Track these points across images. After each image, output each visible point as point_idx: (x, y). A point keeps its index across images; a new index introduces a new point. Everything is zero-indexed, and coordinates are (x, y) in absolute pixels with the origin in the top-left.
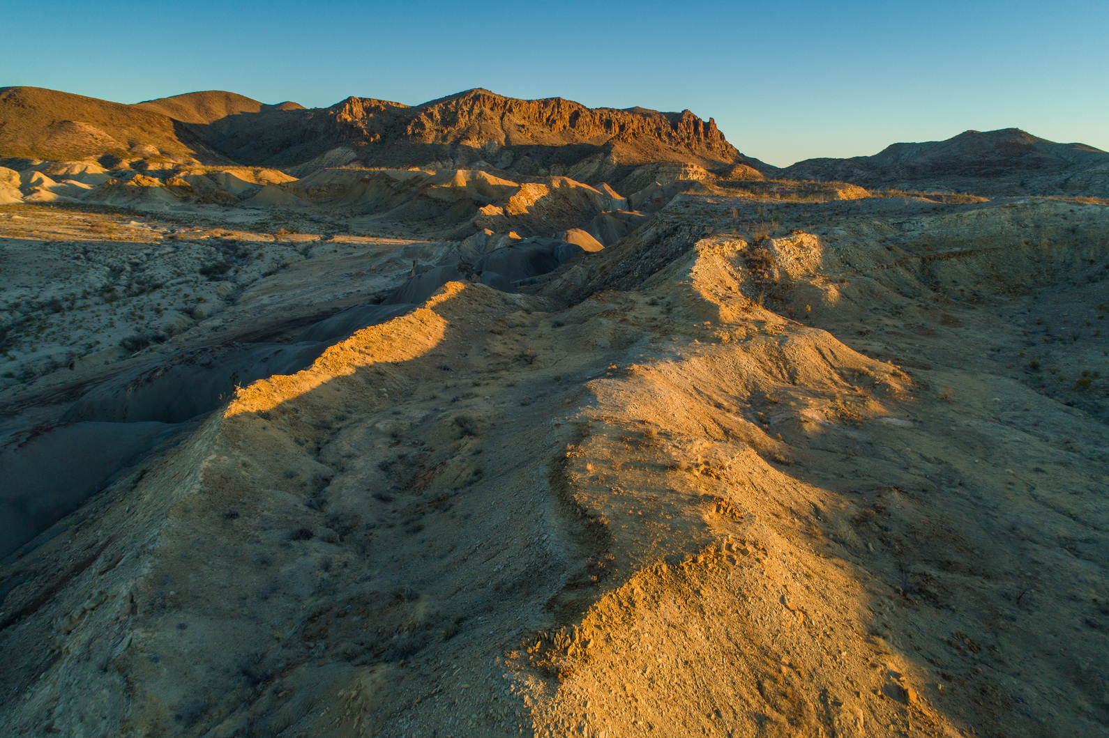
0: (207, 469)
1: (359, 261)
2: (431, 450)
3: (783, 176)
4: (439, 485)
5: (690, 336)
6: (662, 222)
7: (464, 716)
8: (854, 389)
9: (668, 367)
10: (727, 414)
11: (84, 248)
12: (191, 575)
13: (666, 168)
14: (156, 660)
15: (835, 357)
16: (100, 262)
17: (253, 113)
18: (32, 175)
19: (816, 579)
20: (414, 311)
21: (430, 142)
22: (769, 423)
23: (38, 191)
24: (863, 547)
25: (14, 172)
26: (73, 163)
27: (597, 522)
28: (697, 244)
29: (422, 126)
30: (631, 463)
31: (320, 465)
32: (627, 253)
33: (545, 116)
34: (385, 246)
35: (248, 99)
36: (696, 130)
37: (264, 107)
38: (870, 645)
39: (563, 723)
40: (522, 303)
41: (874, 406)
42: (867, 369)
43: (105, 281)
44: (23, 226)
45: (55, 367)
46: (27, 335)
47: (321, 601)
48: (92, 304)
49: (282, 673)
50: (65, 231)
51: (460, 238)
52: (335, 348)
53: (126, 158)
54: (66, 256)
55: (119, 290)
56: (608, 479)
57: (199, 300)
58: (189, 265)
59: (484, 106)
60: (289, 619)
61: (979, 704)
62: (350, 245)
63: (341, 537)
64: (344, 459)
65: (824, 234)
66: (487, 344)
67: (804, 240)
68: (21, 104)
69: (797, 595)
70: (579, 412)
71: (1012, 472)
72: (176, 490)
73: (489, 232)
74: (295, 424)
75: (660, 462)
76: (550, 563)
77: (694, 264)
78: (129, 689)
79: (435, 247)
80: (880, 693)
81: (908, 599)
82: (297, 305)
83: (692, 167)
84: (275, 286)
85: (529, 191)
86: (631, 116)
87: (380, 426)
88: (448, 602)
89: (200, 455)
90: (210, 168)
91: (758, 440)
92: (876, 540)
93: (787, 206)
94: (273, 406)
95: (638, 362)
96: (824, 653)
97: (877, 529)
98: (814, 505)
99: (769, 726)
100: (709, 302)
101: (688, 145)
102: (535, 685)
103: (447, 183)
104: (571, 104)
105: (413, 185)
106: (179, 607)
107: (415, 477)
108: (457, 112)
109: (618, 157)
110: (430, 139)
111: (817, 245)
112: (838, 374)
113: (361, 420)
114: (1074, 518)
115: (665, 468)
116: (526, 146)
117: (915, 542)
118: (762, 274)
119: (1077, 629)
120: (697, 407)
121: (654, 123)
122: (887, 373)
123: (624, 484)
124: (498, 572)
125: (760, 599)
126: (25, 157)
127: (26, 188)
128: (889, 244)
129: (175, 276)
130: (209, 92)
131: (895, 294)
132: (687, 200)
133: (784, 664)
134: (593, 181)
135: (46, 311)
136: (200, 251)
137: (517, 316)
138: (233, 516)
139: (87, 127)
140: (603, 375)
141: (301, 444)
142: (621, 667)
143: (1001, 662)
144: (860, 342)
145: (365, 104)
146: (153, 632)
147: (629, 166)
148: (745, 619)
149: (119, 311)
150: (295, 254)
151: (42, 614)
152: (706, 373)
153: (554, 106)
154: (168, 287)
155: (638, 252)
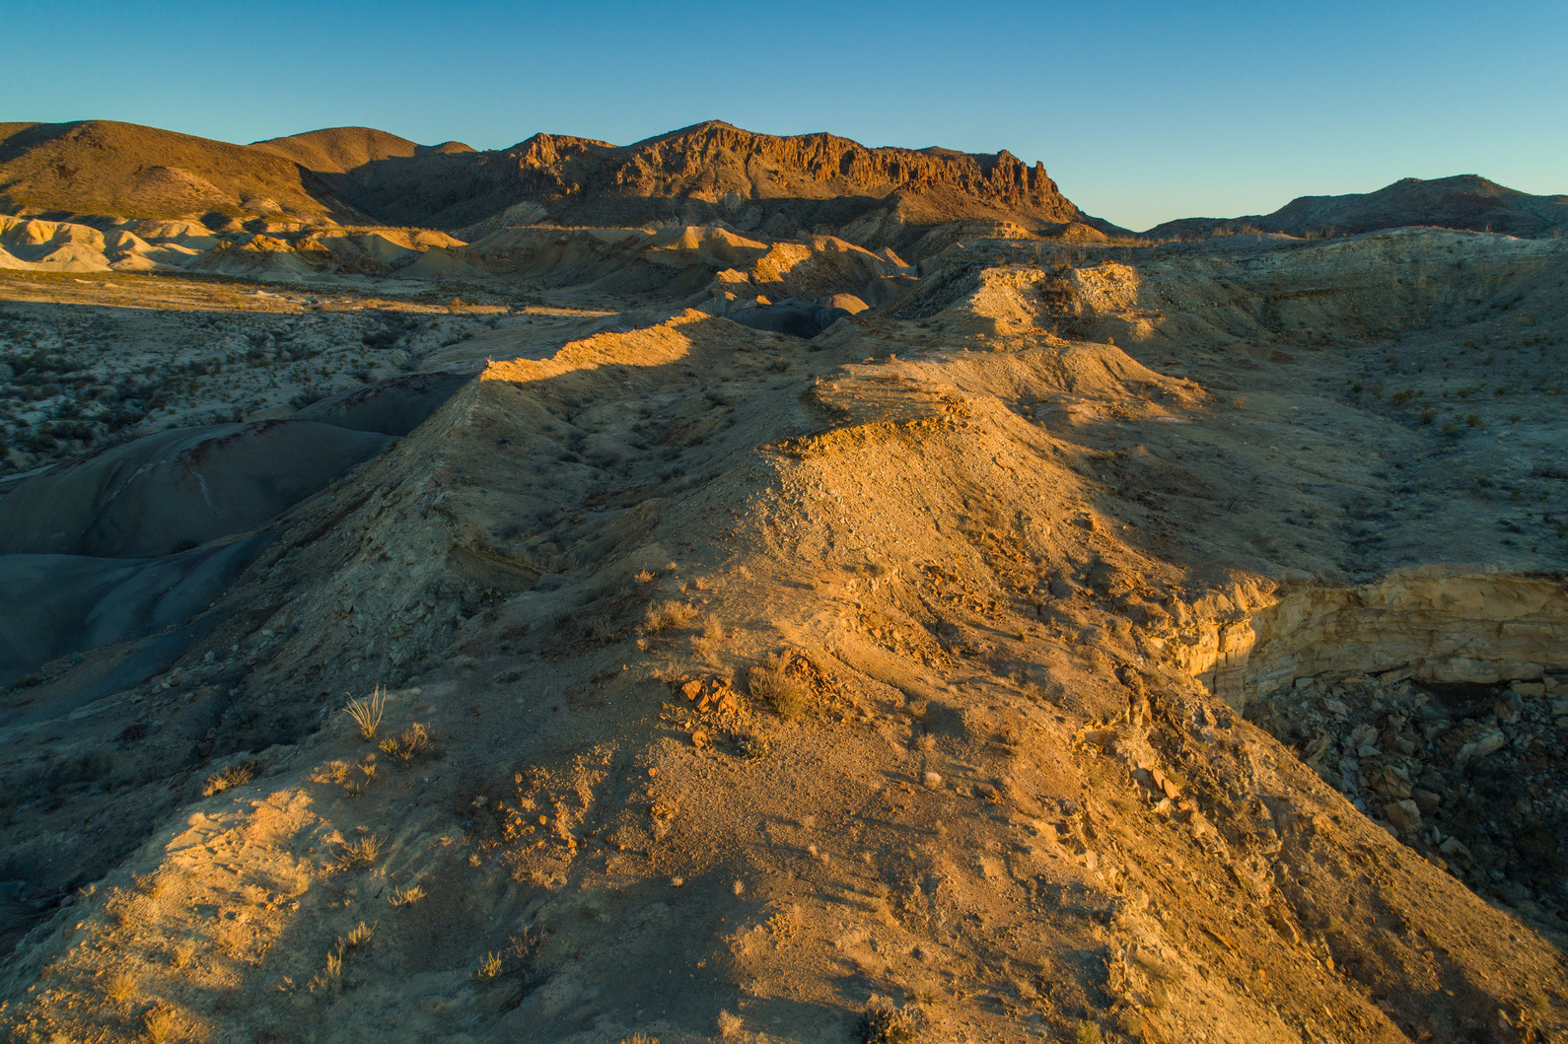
1: (564, 330)
2: (682, 418)
4: (694, 433)
5: (959, 346)
8: (1137, 398)
9: (930, 365)
11: (209, 317)
12: (481, 470)
13: (972, 228)
14: (469, 505)
16: (233, 330)
17: (404, 158)
18: (121, 235)
19: (1031, 463)
20: (654, 327)
21: (648, 195)
22: (1034, 415)
23: (129, 256)
25: (96, 231)
26: (169, 222)
28: (983, 273)
29: (637, 173)
30: (875, 389)
31: (573, 427)
33: (807, 158)
35: (397, 138)
36: (1017, 178)
37: (419, 148)
38: (1069, 499)
39: (804, 481)
41: (1155, 409)
42: (1156, 383)
43: (248, 348)
44: (122, 295)
46: (179, 394)
48: (242, 367)
50: (177, 300)
52: (576, 345)
53: (237, 216)
54: (190, 324)
55: (269, 356)
57: (372, 365)
58: (347, 335)
59: (723, 145)
61: (1155, 540)
62: (547, 317)
63: (603, 465)
64: (596, 425)
65: (1143, 266)
66: (735, 358)
67: (1115, 271)
68: (97, 144)
69: (1009, 462)
73: (730, 297)
74: (545, 397)
77: (977, 292)
80: (1068, 521)
81: (1121, 496)
83: (1009, 226)
85: (783, 252)
86: (926, 159)
87: (628, 405)
90: (351, 228)
92: (1111, 473)
94: (523, 381)
96: (1025, 494)
97: (1113, 466)
99: (968, 522)
100: (987, 318)
101: (1006, 200)
102: (783, 461)
103: (672, 244)
104: (843, 142)
105: (627, 248)
106: (476, 484)
107: (668, 434)
108: (685, 153)
109: (907, 213)
110: (648, 191)
111: (1131, 278)
112: (1123, 385)
113: (608, 402)
114: (1321, 474)
115: (905, 391)
116: (779, 199)
118: (1061, 307)
121: (959, 168)
122: (1178, 386)
123: (866, 396)
125: (974, 455)
126: (105, 214)
127: (113, 253)
128: (1227, 282)
129: (333, 344)
130: (344, 128)
131: (1221, 332)
133: (989, 494)
134: (874, 244)
135: (190, 373)
136: (357, 321)
138: (505, 443)
139: (185, 174)
141: (553, 412)
142: (851, 466)
145: (558, 144)
146: (460, 493)
147: (922, 226)
148: (959, 465)
149: (278, 374)
150: (478, 325)
151: (326, 537)
152: (972, 374)
153: (819, 145)
154: (328, 354)
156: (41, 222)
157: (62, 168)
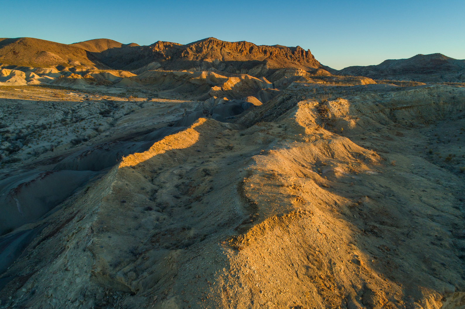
0: (114, 186)
1: (163, 109)
2: (194, 181)
3: (339, 74)
4: (197, 192)
5: (293, 140)
6: (285, 94)
7: (207, 261)
8: (357, 160)
9: (284, 151)
10: (306, 169)
11: (53, 104)
12: (111, 221)
13: (289, 71)
14: (102, 247)
15: (350, 148)
16: (59, 109)
17: (118, 48)
18: (30, 74)
19: (331, 224)
20: (187, 129)
21: (191, 60)
22: (322, 173)
23: (33, 80)
24: (352, 216)
25: (23, 72)
26: (46, 69)
27: (253, 203)
28: (298, 103)
29: (188, 53)
30: (267, 184)
31: (153, 186)
32: (271, 107)
33: (239, 49)
34: (173, 103)
35: (116, 42)
36: (302, 54)
37: (123, 45)
38: (349, 247)
39: (240, 263)
40: (229, 126)
41: (364, 167)
42: (362, 153)
43: (62, 117)
44: (28, 95)
45: (46, 151)
46: (35, 138)
47: (156, 231)
48: (58, 126)
49: (145, 252)
50: (45, 97)
51: (204, 100)
52: (158, 143)
53: (67, 66)
54: (46, 107)
55: (68, 120)
56: (258, 189)
57: (100, 125)
58: (95, 111)
59: (214, 45)
60: (146, 236)
61: (386, 266)
62: (159, 103)
63: (162, 210)
64: (162, 184)
65: (350, 99)
66: (215, 142)
67: (342, 102)
68: (25, 45)
69: (323, 229)
70: (249, 167)
71: (414, 191)
72: (103, 193)
73: (215, 97)
74: (144, 171)
75: (277, 184)
76: (237, 217)
77: (297, 111)
78: (94, 256)
79: (193, 103)
80: (350, 261)
81: (366, 233)
82: (139, 127)
83: (300, 70)
84: (130, 119)
85: (232, 80)
86: (275, 49)
87: (175, 172)
88: (201, 230)
89: (110, 181)
90: (101, 71)
91: (317, 178)
92: (357, 214)
93: (337, 87)
94: (136, 164)
95: (272, 149)
96: (331, 248)
97: (358, 210)
98: (335, 201)
99: (310, 270)
100: (301, 126)
101: (299, 61)
102: (231, 252)
103: (198, 77)
104: (250, 44)
105: (184, 78)
106: (108, 231)
107: (188, 190)
108: (202, 47)
109: (269, 66)
110: (191, 59)
111: (347, 104)
112: (351, 154)
113: (168, 170)
114: (434, 208)
115: (279, 186)
116: (231, 61)
117: (372, 215)
118: (324, 115)
119: (427, 245)
120: (294, 166)
121: (285, 51)
122: (370, 154)
123: (264, 191)
124: (219, 220)
125: (310, 229)
126: (27, 66)
127: (28, 79)
128: (377, 103)
129: (89, 115)
130: (100, 39)
131: (378, 124)
132: (296, 85)
133: (317, 251)
134: (259, 76)
135: (40, 129)
136: (99, 105)
137: (226, 132)
138: (124, 202)
139: (51, 54)
140: (259, 154)
141: (146, 178)
142: (260, 248)
143: (397, 254)
144: (362, 142)
145: (164, 44)
146: (100, 239)
147: (274, 70)
148: (304, 236)
149: (69, 129)
150: (137, 106)
151: (56, 236)
152: (299, 154)
153: (243, 45)
154: (87, 120)
155: (275, 106)
156: (6, 70)
157: (14, 52)
